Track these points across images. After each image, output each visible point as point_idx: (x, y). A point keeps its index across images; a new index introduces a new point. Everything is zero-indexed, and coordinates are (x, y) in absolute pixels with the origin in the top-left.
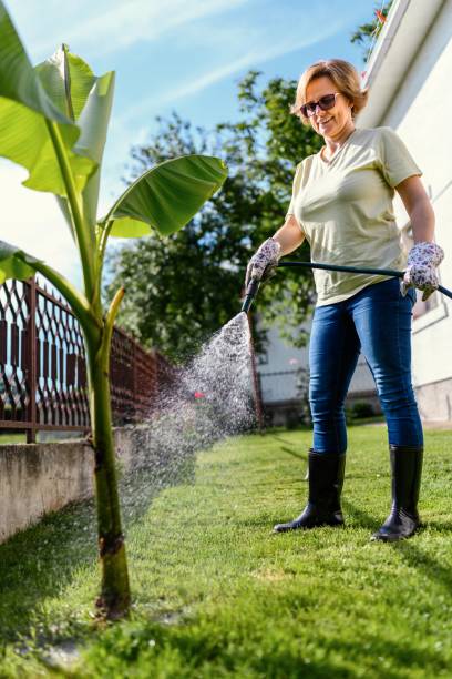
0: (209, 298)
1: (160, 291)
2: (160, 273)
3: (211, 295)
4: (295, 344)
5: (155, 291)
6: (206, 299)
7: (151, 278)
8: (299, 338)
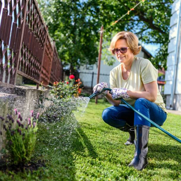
0: (79, 30)
1: (54, 21)
2: (55, 12)
3: (80, 28)
4: (108, 63)
5: (52, 21)
6: (78, 30)
7: (50, 13)
8: (110, 61)
